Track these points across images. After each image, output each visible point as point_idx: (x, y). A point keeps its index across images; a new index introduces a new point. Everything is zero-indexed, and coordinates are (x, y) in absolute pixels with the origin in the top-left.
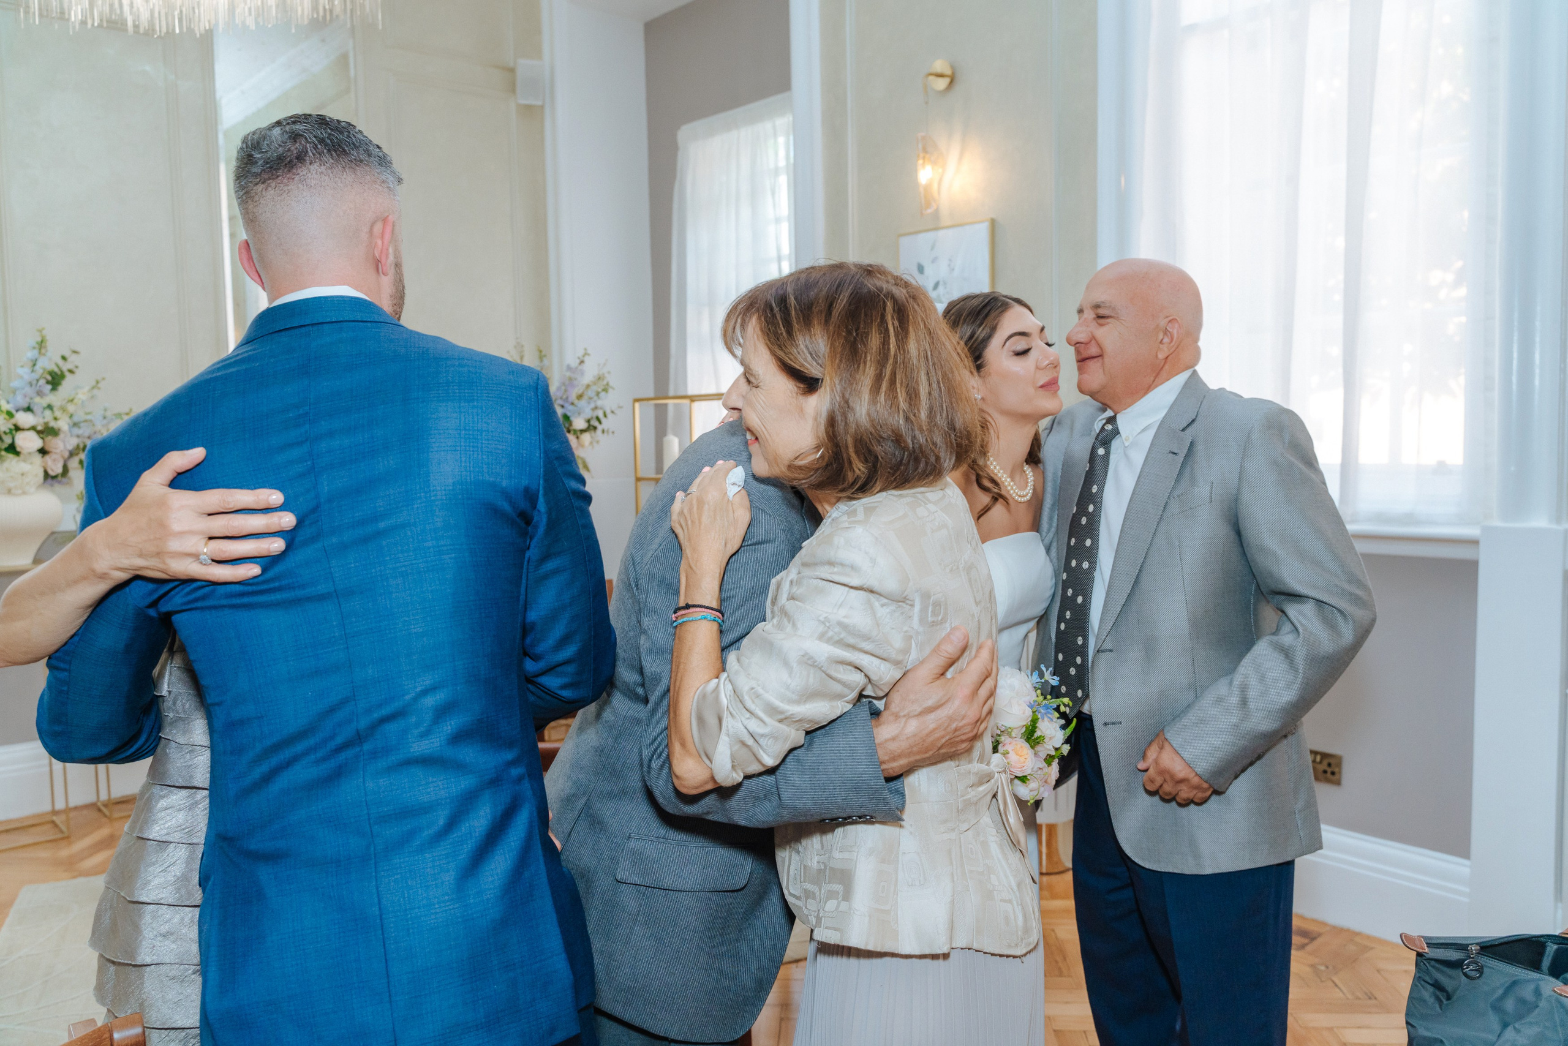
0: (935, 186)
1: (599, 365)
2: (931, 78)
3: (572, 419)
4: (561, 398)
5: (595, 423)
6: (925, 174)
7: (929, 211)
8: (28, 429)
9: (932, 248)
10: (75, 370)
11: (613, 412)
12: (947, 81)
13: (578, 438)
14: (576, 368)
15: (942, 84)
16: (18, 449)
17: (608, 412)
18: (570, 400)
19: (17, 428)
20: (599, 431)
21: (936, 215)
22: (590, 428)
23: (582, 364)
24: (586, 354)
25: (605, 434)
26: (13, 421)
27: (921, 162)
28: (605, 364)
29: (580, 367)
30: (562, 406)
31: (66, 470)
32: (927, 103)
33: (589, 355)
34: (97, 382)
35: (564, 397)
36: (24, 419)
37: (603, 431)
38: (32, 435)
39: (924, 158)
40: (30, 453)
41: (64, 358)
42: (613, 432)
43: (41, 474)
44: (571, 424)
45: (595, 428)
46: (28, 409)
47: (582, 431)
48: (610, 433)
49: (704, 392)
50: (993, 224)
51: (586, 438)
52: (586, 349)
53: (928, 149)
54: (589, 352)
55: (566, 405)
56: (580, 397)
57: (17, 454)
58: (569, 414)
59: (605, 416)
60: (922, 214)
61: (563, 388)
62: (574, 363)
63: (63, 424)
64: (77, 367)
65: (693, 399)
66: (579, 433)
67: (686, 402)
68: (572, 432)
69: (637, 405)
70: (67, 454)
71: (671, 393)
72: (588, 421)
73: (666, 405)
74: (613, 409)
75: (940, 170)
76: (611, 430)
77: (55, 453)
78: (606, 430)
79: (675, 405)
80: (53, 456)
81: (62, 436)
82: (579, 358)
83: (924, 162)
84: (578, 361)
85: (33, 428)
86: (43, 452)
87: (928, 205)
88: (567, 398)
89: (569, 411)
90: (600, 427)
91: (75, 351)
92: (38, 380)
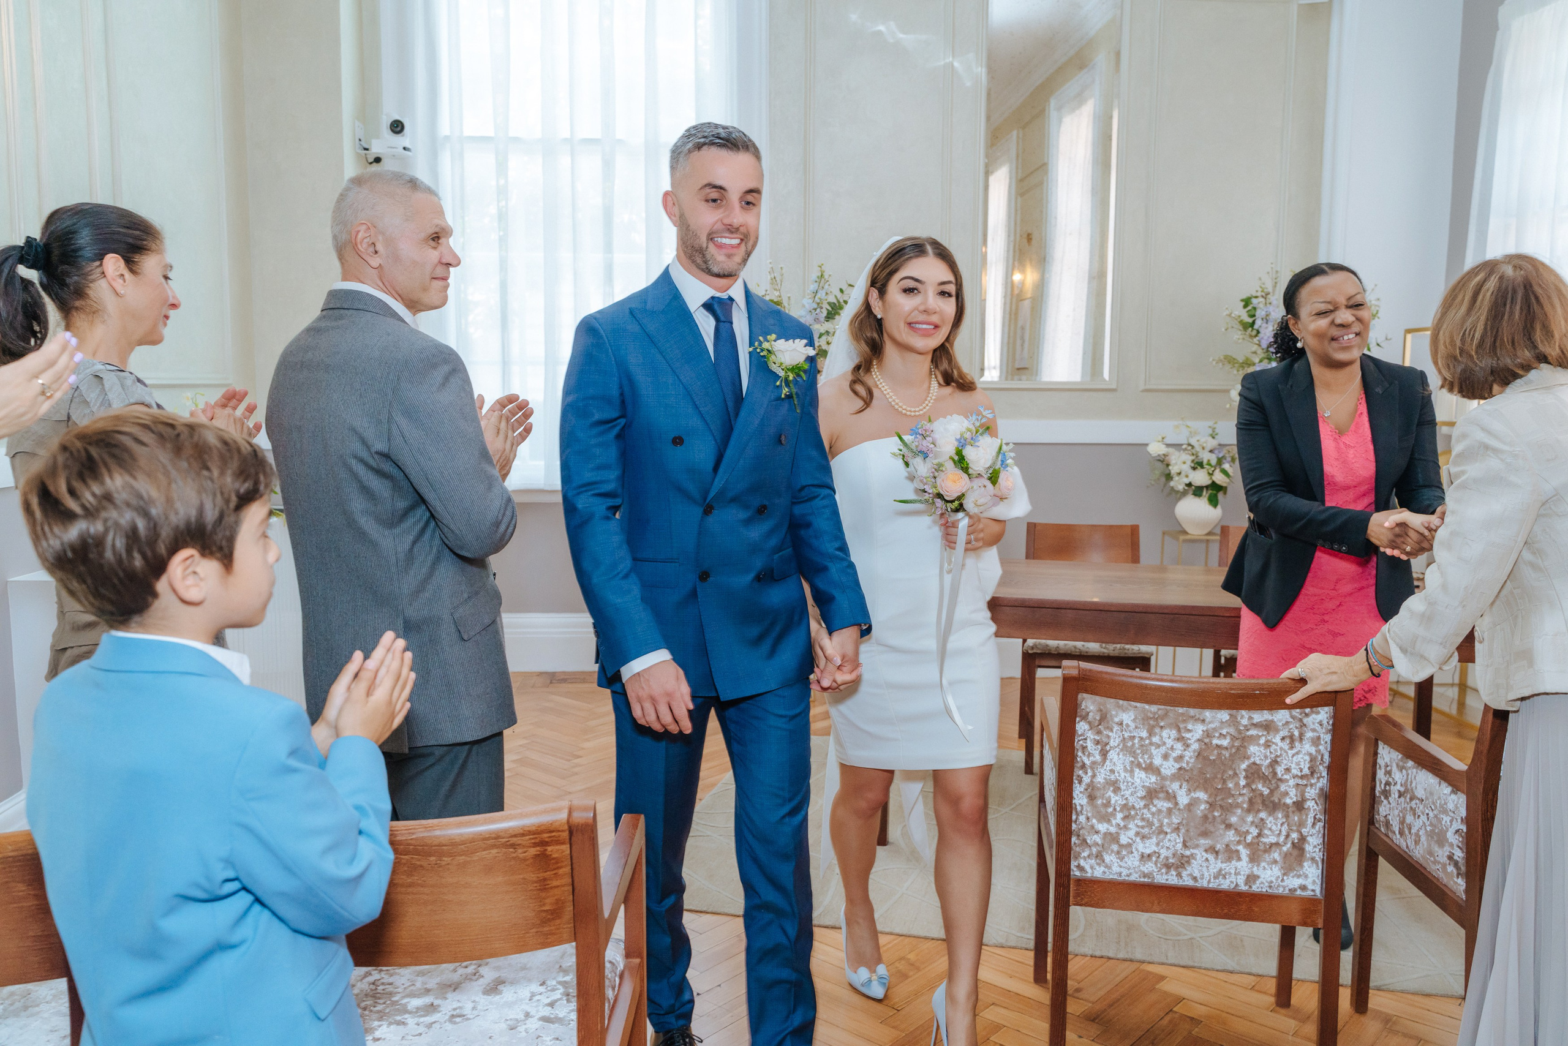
41: (841, 291)
69: (1409, 337)
91: (850, 285)
92: (815, 309)
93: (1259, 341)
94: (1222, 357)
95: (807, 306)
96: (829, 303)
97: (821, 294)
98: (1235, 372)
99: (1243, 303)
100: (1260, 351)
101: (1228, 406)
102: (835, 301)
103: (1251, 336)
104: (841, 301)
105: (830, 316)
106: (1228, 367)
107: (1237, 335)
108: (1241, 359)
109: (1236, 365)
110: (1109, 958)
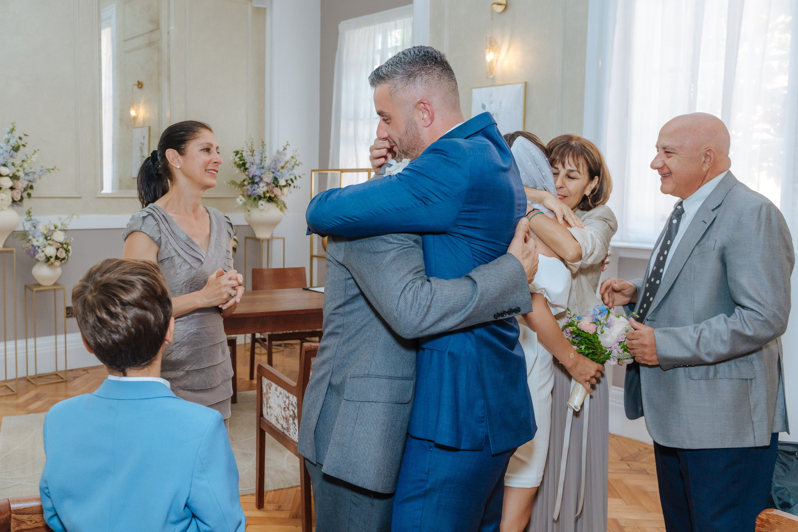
0: (495, 63)
1: (293, 151)
2: (495, 6)
3: (278, 179)
4: (273, 168)
5: (290, 182)
6: (490, 56)
7: (491, 76)
8: (4, 176)
9: (491, 96)
10: (26, 145)
11: (300, 177)
12: (503, 7)
13: (281, 190)
14: (282, 152)
15: (500, 9)
17: (297, 177)
18: (278, 169)
20: (292, 187)
21: (494, 78)
22: (288, 185)
23: (285, 150)
24: (288, 145)
25: (295, 188)
27: (488, 50)
28: (296, 150)
29: (284, 152)
30: (273, 173)
31: (21, 197)
32: (492, 19)
33: (289, 145)
34: (35, 152)
35: (274, 167)
36: (5, 171)
37: (294, 187)
38: (7, 179)
39: (489, 48)
40: (6, 189)
41: (20, 138)
42: (300, 188)
43: (11, 200)
44: (278, 182)
45: (290, 185)
46: (5, 165)
47: (284, 186)
48: (298, 188)
49: (348, 167)
50: (526, 84)
51: (285, 190)
52: (287, 142)
53: (492, 44)
54: (289, 144)
55: (276, 172)
56: (282, 168)
58: (277, 177)
59: (296, 178)
60: (487, 78)
61: (274, 163)
62: (281, 149)
63: (21, 174)
64: (26, 143)
65: (342, 171)
66: (282, 187)
67: (339, 172)
68: (279, 187)
69: (313, 173)
70: (23, 190)
71: (330, 168)
72: (287, 181)
73: (327, 173)
74: (300, 175)
75: (498, 55)
76: (298, 187)
77: (18, 189)
78: (296, 186)
79: (332, 173)
80: (17, 191)
81: (21, 180)
82: (284, 147)
83: (489, 51)
84: (283, 148)
85: (8, 176)
86: (12, 188)
87: (491, 73)
88: (276, 168)
89: (278, 175)
90: (292, 185)
91: (26, 135)
93: (249, 174)
94: (230, 181)
98: (237, 189)
99: (235, 154)
100: (248, 179)
101: (236, 206)
103: (243, 171)
104: (20, 144)
106: (233, 186)
107: (237, 170)
108: (239, 182)
109: (237, 185)
110: (282, 489)
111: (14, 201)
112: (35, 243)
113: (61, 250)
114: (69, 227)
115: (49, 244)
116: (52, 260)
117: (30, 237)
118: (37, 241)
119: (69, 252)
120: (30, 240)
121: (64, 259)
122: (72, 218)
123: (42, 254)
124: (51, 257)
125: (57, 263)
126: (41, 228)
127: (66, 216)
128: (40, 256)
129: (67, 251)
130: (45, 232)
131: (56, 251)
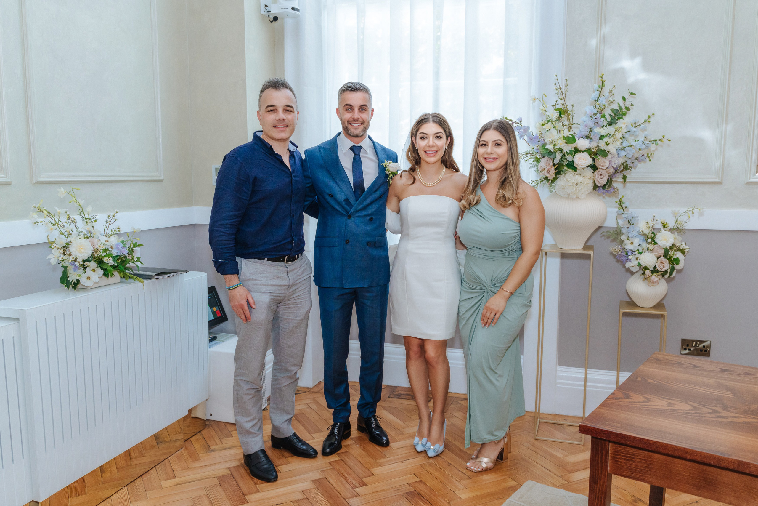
8: (583, 152)
10: (632, 108)
16: (575, 165)
19: (577, 150)
26: (574, 145)
31: (610, 181)
34: (649, 117)
36: (583, 144)
38: (586, 155)
40: (583, 168)
41: (624, 99)
43: (591, 185)
46: (587, 137)
57: (575, 169)
63: (612, 149)
64: (632, 105)
70: (612, 170)
77: (602, 169)
80: (601, 171)
81: (610, 156)
85: (589, 151)
86: (594, 167)
91: (632, 94)
92: (595, 115)
95: (588, 112)
96: (612, 110)
97: (603, 101)
102: (618, 108)
104: (623, 107)
105: (612, 122)
111: (595, 187)
112: (629, 247)
113: (663, 258)
114: (688, 226)
115: (648, 249)
116: (648, 272)
117: (623, 238)
118: (632, 243)
119: (678, 264)
120: (623, 241)
121: (666, 272)
122: (693, 213)
123: (636, 263)
124: (646, 268)
125: (655, 278)
126: (642, 226)
127: (685, 210)
128: (632, 264)
129: (674, 261)
130: (646, 231)
131: (655, 259)
